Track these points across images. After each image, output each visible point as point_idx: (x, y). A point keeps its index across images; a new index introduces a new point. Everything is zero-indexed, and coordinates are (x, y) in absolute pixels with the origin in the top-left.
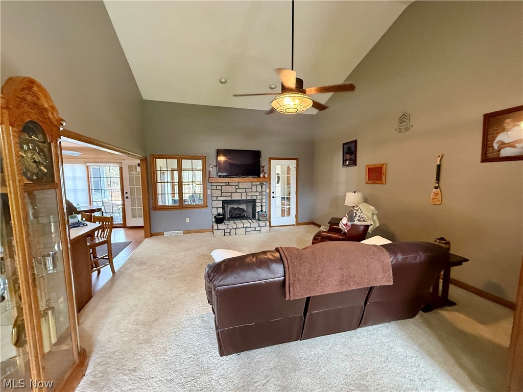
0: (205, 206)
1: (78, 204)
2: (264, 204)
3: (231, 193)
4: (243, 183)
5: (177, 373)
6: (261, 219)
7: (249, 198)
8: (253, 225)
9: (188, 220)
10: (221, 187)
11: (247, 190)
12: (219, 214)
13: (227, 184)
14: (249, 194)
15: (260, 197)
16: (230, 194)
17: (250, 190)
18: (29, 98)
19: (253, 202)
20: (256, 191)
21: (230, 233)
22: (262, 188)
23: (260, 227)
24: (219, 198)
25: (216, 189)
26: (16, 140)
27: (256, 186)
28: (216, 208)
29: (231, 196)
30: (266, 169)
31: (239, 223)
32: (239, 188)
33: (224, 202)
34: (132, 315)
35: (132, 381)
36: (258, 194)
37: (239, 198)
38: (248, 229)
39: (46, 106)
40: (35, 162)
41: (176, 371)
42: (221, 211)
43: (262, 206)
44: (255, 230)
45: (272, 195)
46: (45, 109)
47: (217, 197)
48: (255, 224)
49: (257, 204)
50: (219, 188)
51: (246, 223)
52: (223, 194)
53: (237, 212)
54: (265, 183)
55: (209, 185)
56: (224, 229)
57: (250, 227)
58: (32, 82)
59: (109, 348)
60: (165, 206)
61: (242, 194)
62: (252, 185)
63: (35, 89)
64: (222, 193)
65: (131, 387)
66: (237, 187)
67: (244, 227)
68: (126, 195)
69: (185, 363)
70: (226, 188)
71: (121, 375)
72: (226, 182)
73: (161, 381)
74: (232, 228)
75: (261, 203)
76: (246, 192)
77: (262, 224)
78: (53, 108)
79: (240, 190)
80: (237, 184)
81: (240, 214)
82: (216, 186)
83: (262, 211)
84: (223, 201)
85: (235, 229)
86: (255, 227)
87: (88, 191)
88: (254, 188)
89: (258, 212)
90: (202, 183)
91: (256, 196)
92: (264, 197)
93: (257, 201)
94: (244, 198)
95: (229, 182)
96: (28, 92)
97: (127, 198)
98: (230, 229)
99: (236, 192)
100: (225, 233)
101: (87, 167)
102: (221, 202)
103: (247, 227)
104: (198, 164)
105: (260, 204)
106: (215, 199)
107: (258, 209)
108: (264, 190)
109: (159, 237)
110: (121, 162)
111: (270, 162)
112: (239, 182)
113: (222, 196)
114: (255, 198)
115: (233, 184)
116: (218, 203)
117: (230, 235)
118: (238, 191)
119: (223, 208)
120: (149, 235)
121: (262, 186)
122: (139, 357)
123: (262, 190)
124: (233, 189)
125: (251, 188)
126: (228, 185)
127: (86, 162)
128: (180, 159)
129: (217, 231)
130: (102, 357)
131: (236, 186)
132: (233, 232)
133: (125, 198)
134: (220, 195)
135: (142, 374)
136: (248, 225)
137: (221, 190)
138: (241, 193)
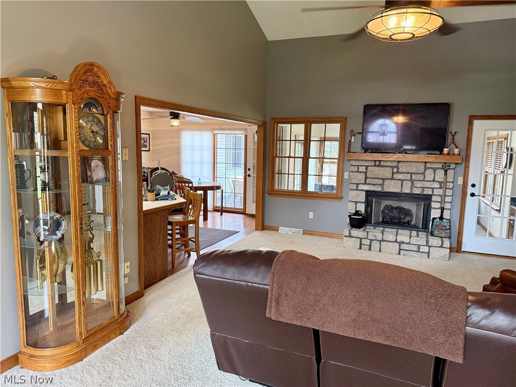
0: (338, 197)
1: (200, 179)
2: (447, 206)
3: (383, 180)
4: (407, 164)
5: (180, 367)
6: (436, 232)
7: (417, 191)
8: (414, 240)
9: (311, 215)
10: (366, 169)
11: (414, 177)
12: (357, 213)
13: (377, 163)
14: (418, 184)
15: (441, 192)
16: (381, 182)
17: (421, 177)
18: (91, 79)
19: (427, 199)
20: (434, 180)
21: (370, 246)
22: (446, 174)
23: (430, 247)
24: (361, 187)
25: (358, 172)
26: (76, 114)
27: (435, 170)
28: (355, 202)
29: (382, 185)
30: (461, 139)
31: (390, 234)
32: (398, 172)
33: (369, 194)
34: (185, 304)
35: (146, 355)
36: (437, 185)
37: (398, 190)
38: (403, 246)
39: (105, 82)
40: (93, 132)
41: (181, 365)
42: (362, 208)
43: (442, 209)
44: (418, 251)
45: (470, 190)
46: (104, 85)
47: (357, 184)
48: (420, 239)
49: (433, 205)
50: (362, 169)
51: (404, 235)
52: (368, 180)
53: (395, 213)
54: (453, 166)
55: (347, 164)
56: (361, 239)
57: (409, 243)
58: (92, 65)
59: (149, 323)
60: (284, 191)
61: (405, 182)
62: (426, 169)
63: (95, 69)
64: (366, 178)
65: (143, 358)
66: (395, 170)
67: (396, 241)
68: (248, 172)
69: (194, 363)
70: (374, 171)
71: (143, 346)
72: (375, 161)
73: (165, 365)
74: (373, 238)
75: (443, 202)
76: (412, 181)
77: (435, 241)
78: (110, 83)
79: (401, 176)
80: (395, 164)
81: (400, 219)
82: (358, 166)
83: (441, 218)
84: (367, 191)
85: (380, 241)
86: (419, 246)
87: (213, 164)
88: (429, 175)
89: (434, 219)
90: (336, 161)
91: (433, 189)
92: (449, 192)
93: (434, 198)
94: (407, 190)
95: (380, 161)
96: (90, 74)
97: (249, 176)
98: (371, 240)
99: (392, 179)
100: (361, 244)
101: (214, 135)
102: (364, 193)
103: (403, 243)
104: (334, 130)
105: (438, 205)
106: (354, 187)
107: (435, 213)
108: (450, 179)
109: (272, 232)
110: (247, 129)
111: (471, 124)
112: (399, 162)
113: (365, 183)
114: (430, 193)
115: (388, 164)
116: (357, 195)
117: (370, 249)
118: (395, 176)
119: (368, 204)
120: (260, 228)
121: (446, 171)
122: (164, 340)
123: (446, 179)
124: (387, 173)
125: (423, 174)
126: (379, 166)
127: (213, 129)
128: (308, 123)
129: (348, 239)
130: (141, 327)
131: (393, 167)
132: (376, 245)
133: (247, 177)
134: (363, 182)
135: (157, 353)
136: (406, 240)
137: (366, 173)
138: (402, 181)
